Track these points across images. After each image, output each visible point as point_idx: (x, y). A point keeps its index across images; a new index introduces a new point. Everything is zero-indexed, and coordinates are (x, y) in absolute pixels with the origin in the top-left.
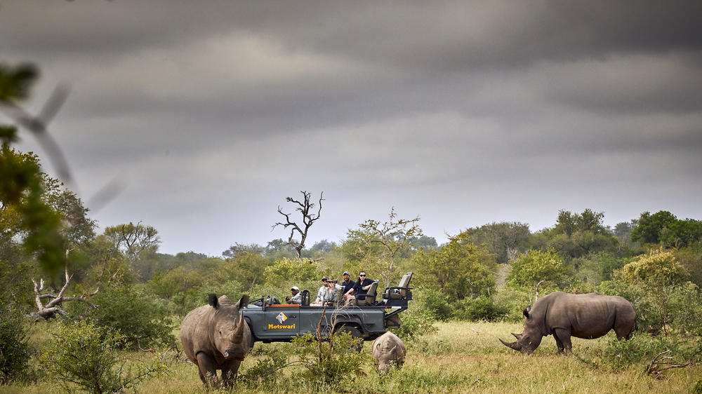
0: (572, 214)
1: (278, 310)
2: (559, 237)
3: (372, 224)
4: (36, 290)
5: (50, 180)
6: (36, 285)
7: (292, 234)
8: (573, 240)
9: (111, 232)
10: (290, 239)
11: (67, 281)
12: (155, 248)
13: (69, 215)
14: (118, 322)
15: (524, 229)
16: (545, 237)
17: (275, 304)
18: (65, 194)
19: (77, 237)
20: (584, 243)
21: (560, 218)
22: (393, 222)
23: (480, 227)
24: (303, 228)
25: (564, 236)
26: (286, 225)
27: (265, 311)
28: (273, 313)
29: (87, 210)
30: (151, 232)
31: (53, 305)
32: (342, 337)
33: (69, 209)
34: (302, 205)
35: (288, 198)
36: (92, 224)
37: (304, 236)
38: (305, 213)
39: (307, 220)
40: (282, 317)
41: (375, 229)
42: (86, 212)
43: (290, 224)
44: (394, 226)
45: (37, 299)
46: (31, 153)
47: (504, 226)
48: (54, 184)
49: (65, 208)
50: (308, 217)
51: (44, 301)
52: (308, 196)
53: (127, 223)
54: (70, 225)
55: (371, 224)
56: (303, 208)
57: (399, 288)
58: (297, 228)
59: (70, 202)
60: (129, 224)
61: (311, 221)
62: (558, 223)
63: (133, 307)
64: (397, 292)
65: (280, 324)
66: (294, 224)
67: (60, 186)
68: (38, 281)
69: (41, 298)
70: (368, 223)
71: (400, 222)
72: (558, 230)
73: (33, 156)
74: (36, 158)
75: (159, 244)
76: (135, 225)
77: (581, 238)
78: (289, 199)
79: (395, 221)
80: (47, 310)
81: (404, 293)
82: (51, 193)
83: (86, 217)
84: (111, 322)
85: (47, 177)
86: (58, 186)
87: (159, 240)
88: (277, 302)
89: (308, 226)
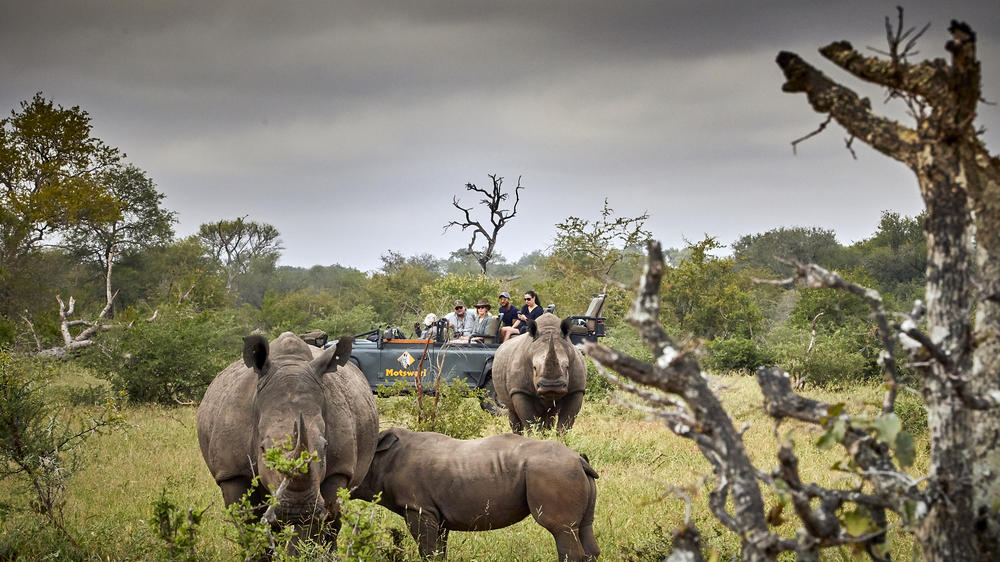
0: (902, 218)
1: (399, 348)
2: (879, 251)
3: (577, 225)
4: (62, 314)
5: (106, 150)
6: (62, 305)
7: (474, 239)
8: (902, 256)
9: (208, 231)
10: (470, 246)
11: (110, 301)
12: (274, 257)
13: (135, 203)
14: (160, 361)
15: (828, 239)
16: (860, 252)
17: (396, 338)
18: (128, 172)
19: (146, 237)
20: (917, 261)
21: (883, 222)
22: (608, 221)
23: (763, 234)
24: (490, 229)
25: (887, 251)
26: (464, 226)
27: (381, 348)
28: (395, 351)
29: (162, 196)
30: (269, 233)
31: (88, 337)
32: (452, 385)
33: (135, 195)
34: (490, 196)
35: (469, 185)
36: (169, 217)
37: (492, 242)
38: (494, 207)
39: (497, 218)
40: (407, 359)
41: (580, 231)
42: (159, 200)
43: (471, 223)
44: (609, 227)
45: (64, 327)
46: (77, 109)
47: (798, 233)
48: (113, 157)
49: (129, 193)
50: (497, 213)
51: (74, 331)
52: (499, 182)
53: (231, 219)
54: (135, 219)
55: (575, 225)
56: (491, 201)
57: (585, 319)
58: (481, 230)
59: (137, 184)
60: (235, 220)
61: (502, 220)
62: (880, 231)
63: (183, 338)
64: (582, 323)
65: (404, 370)
66: (477, 224)
67: (122, 159)
68: (66, 299)
69: (69, 327)
70: (570, 222)
71: (619, 222)
72: (879, 241)
73: (80, 113)
74: (85, 116)
75: (281, 251)
76: (246, 222)
77: (913, 253)
78: (470, 187)
79: (611, 219)
80: (76, 344)
81: (591, 324)
82: (108, 171)
83: (160, 207)
84: (149, 361)
85: (101, 146)
86: (118, 159)
87: (280, 245)
88: (401, 336)
89: (497, 228)
